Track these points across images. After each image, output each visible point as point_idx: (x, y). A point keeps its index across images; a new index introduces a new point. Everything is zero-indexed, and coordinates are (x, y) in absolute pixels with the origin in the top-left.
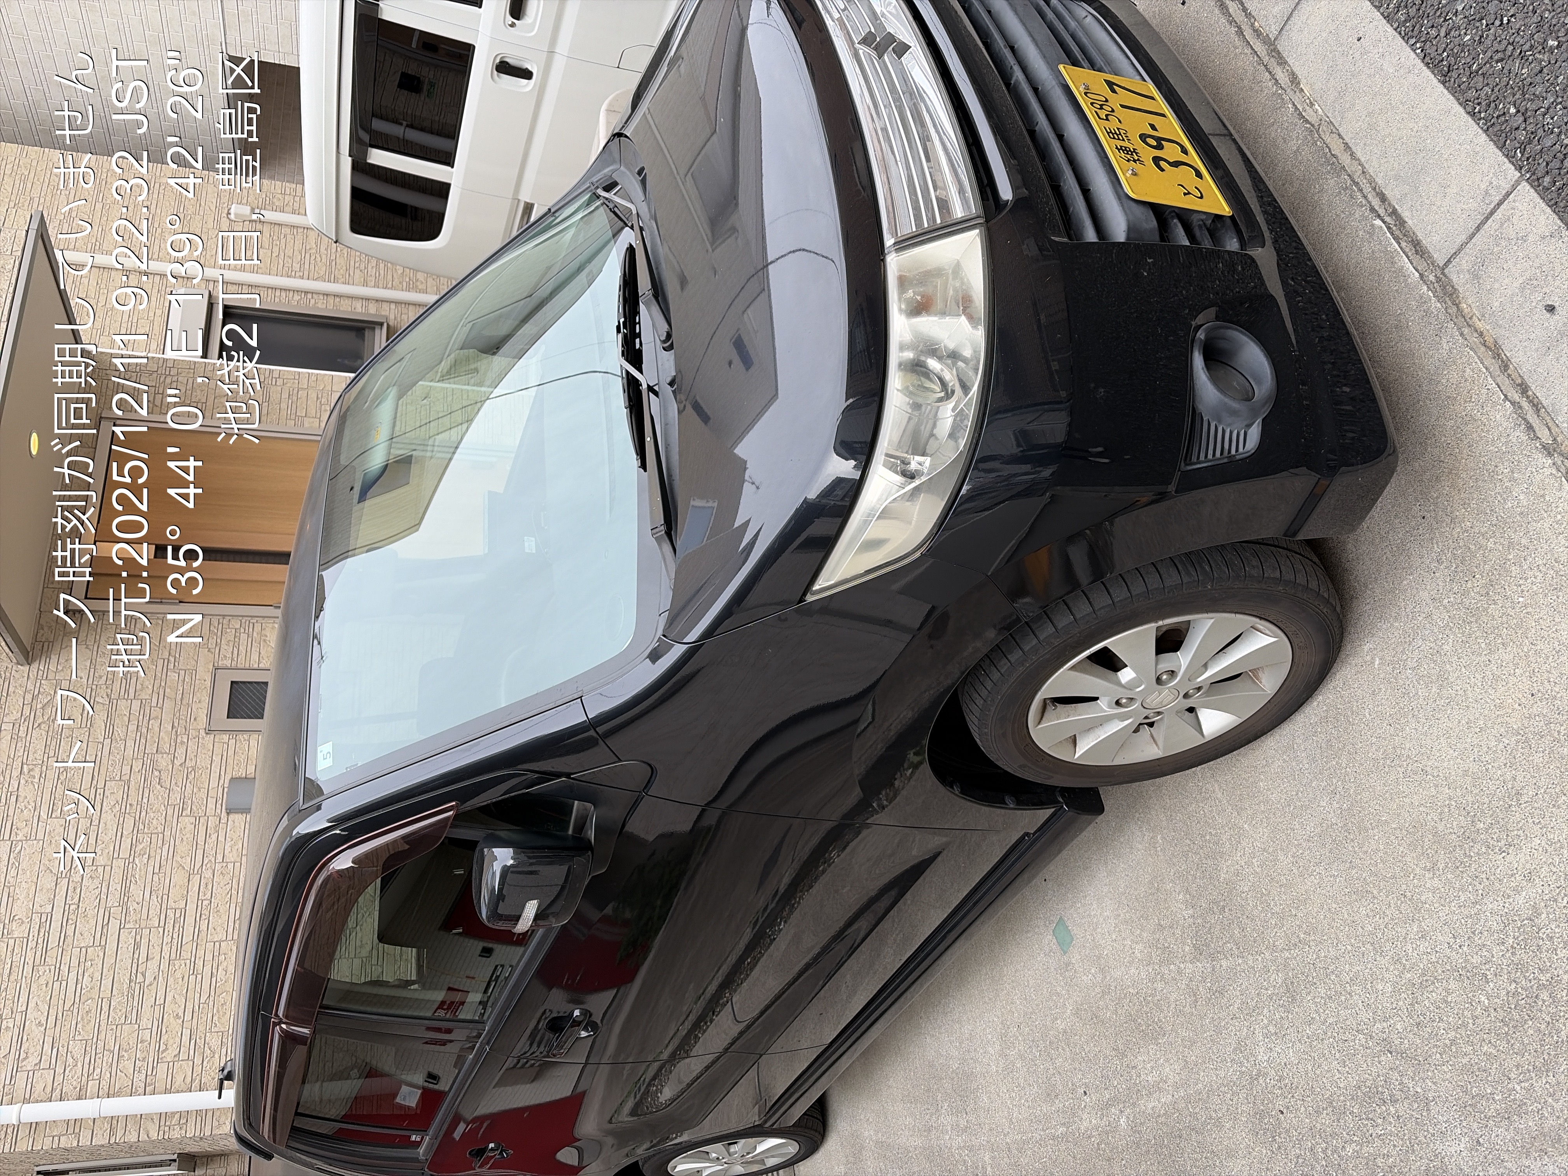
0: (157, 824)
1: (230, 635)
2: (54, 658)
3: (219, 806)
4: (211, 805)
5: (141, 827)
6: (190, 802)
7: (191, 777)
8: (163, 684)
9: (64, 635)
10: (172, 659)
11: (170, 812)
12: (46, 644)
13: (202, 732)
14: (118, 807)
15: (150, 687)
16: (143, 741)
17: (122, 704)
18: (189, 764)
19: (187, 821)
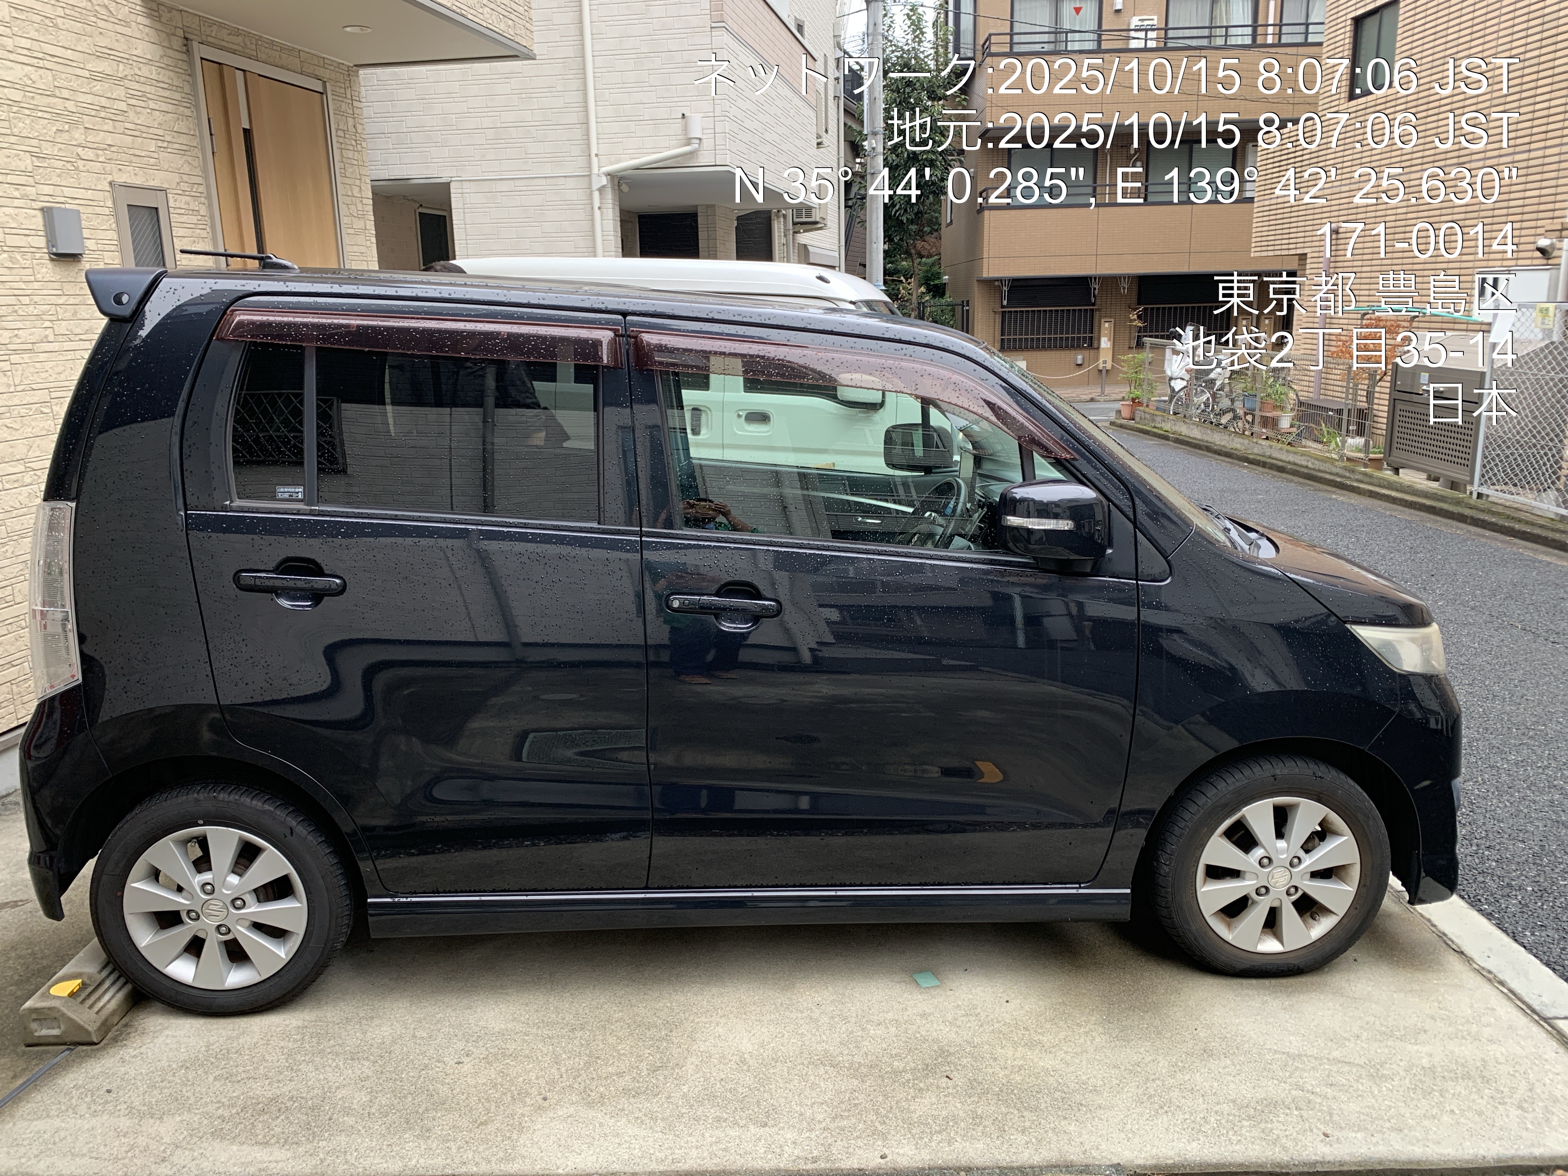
0: (22, 126)
1: (194, 205)
2: (146, 21)
3: (47, 198)
4: (47, 190)
5: (15, 109)
6: (46, 165)
7: (69, 166)
8: (144, 135)
9: (167, 34)
10: (165, 145)
11: (34, 142)
12: (156, 14)
13: (110, 178)
14: (29, 82)
15: (139, 122)
16: (93, 113)
17: (120, 92)
18: (80, 163)
19: (27, 162)
